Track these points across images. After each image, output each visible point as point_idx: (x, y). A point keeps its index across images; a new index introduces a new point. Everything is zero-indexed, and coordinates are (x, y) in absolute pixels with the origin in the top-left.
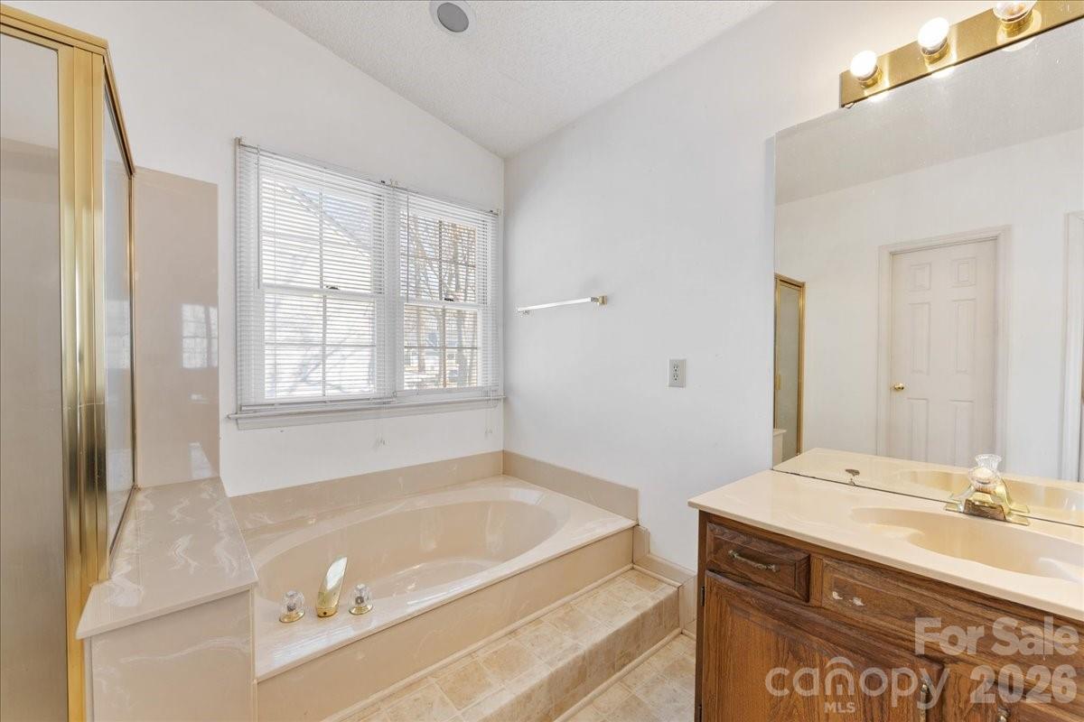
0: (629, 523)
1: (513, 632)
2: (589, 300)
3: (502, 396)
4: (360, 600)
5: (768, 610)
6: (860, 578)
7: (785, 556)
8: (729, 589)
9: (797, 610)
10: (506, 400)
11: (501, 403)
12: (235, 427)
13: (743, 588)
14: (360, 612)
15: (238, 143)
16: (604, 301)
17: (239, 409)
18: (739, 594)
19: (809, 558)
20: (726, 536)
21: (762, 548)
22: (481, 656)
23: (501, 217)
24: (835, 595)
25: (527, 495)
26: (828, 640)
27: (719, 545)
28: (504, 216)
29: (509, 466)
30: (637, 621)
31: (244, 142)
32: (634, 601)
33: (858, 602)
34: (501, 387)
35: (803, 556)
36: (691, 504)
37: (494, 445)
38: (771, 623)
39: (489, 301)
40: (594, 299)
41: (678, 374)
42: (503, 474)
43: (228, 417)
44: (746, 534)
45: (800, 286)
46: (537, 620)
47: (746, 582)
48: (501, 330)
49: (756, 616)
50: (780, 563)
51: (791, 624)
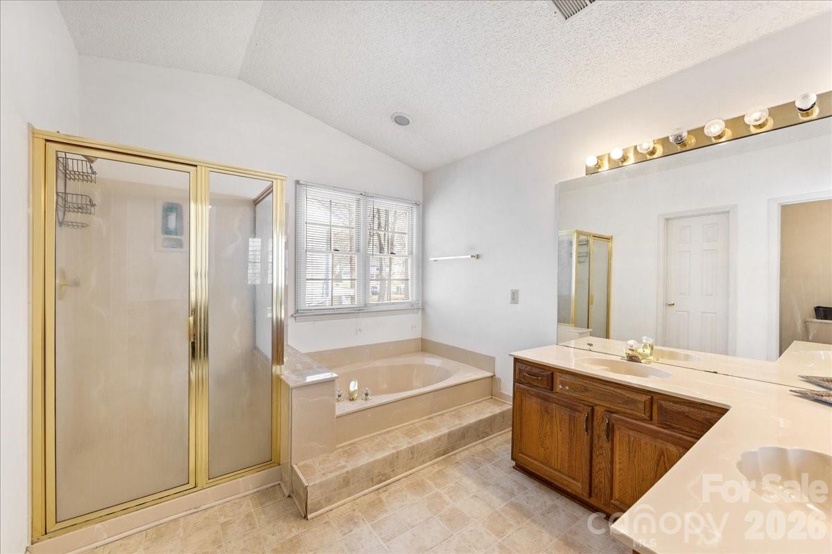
0: (490, 374)
1: (431, 418)
2: (469, 256)
3: (422, 307)
4: (367, 395)
5: (538, 396)
6: (568, 378)
7: (544, 374)
8: (524, 389)
9: (548, 394)
10: (423, 309)
11: (420, 311)
12: (294, 320)
13: (529, 388)
14: (366, 399)
15: (297, 182)
16: (478, 257)
17: (297, 311)
18: (528, 391)
19: (552, 374)
20: (523, 367)
21: (536, 371)
22: (417, 425)
23: (421, 206)
24: (560, 387)
25: (434, 362)
26: (558, 404)
27: (521, 371)
28: (423, 205)
29: (425, 346)
30: (491, 417)
31: (301, 182)
32: (490, 410)
33: (567, 388)
34: (420, 302)
35: (550, 372)
36: (510, 355)
37: (417, 334)
38: (539, 401)
39: (414, 254)
40: (472, 256)
41: (515, 297)
42: (422, 351)
43: (292, 316)
44: (531, 366)
45: (608, 239)
46: (442, 414)
47: (532, 386)
48: (420, 270)
49: (534, 400)
50: (543, 376)
51: (546, 400)
